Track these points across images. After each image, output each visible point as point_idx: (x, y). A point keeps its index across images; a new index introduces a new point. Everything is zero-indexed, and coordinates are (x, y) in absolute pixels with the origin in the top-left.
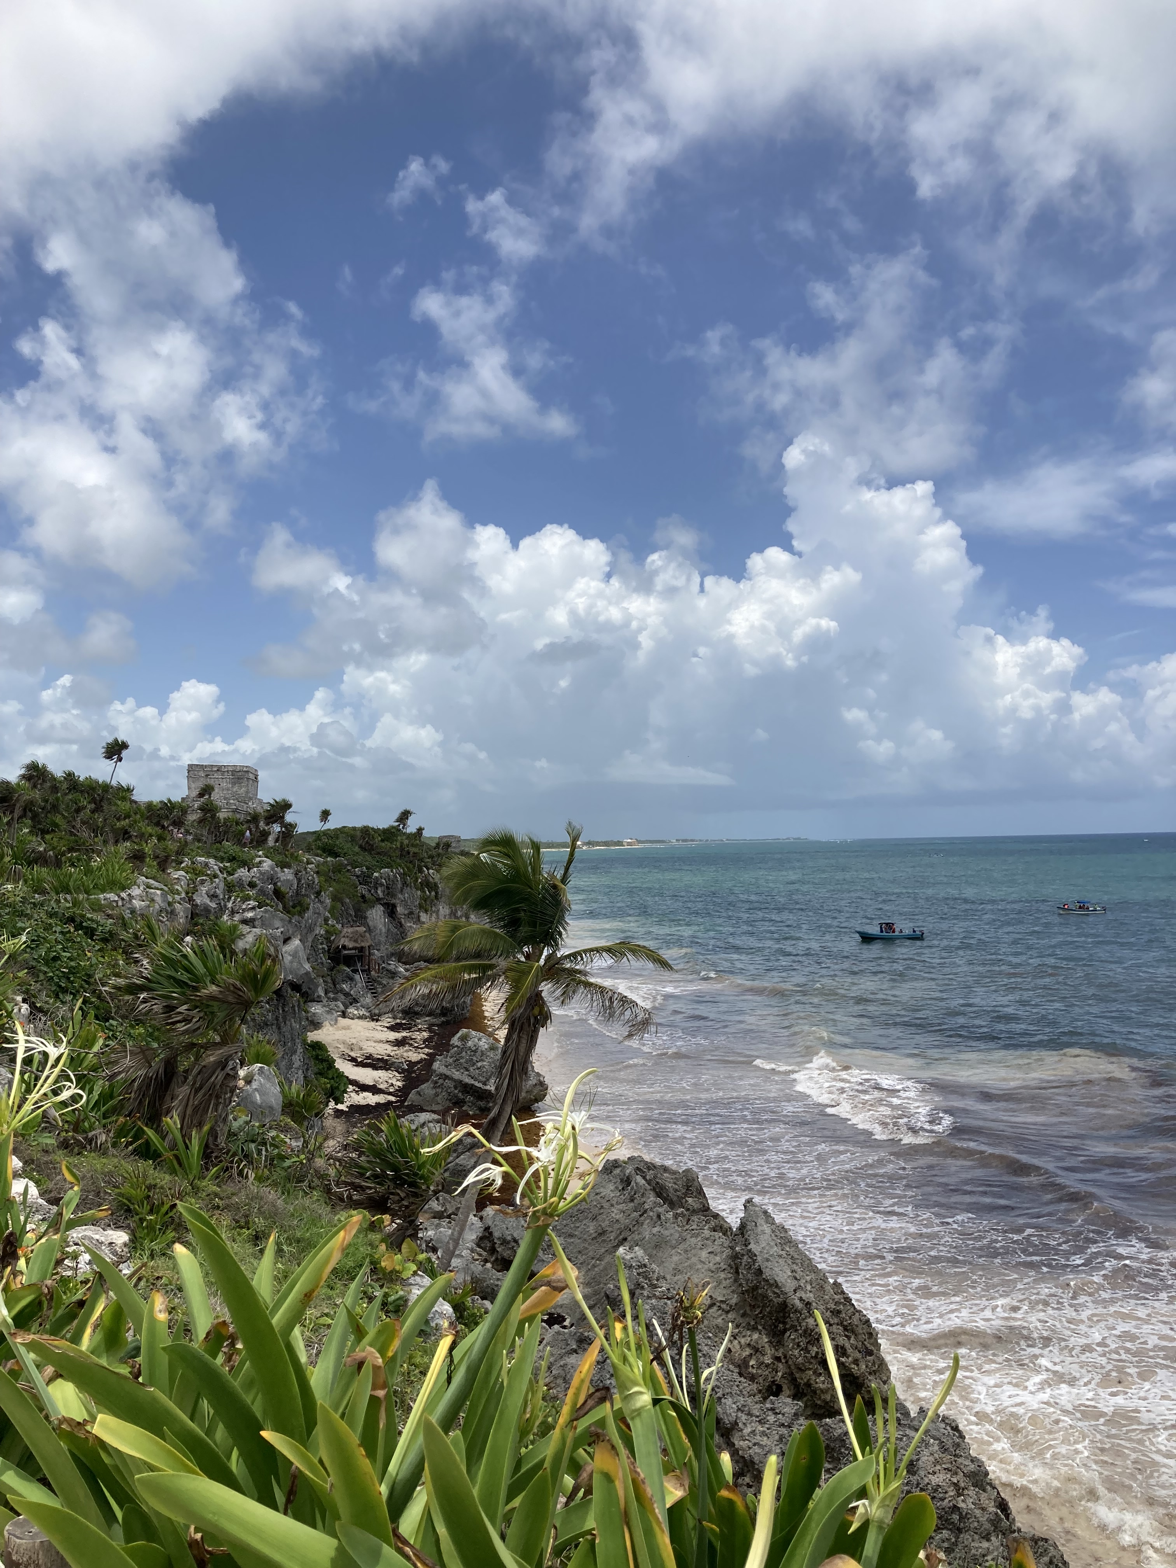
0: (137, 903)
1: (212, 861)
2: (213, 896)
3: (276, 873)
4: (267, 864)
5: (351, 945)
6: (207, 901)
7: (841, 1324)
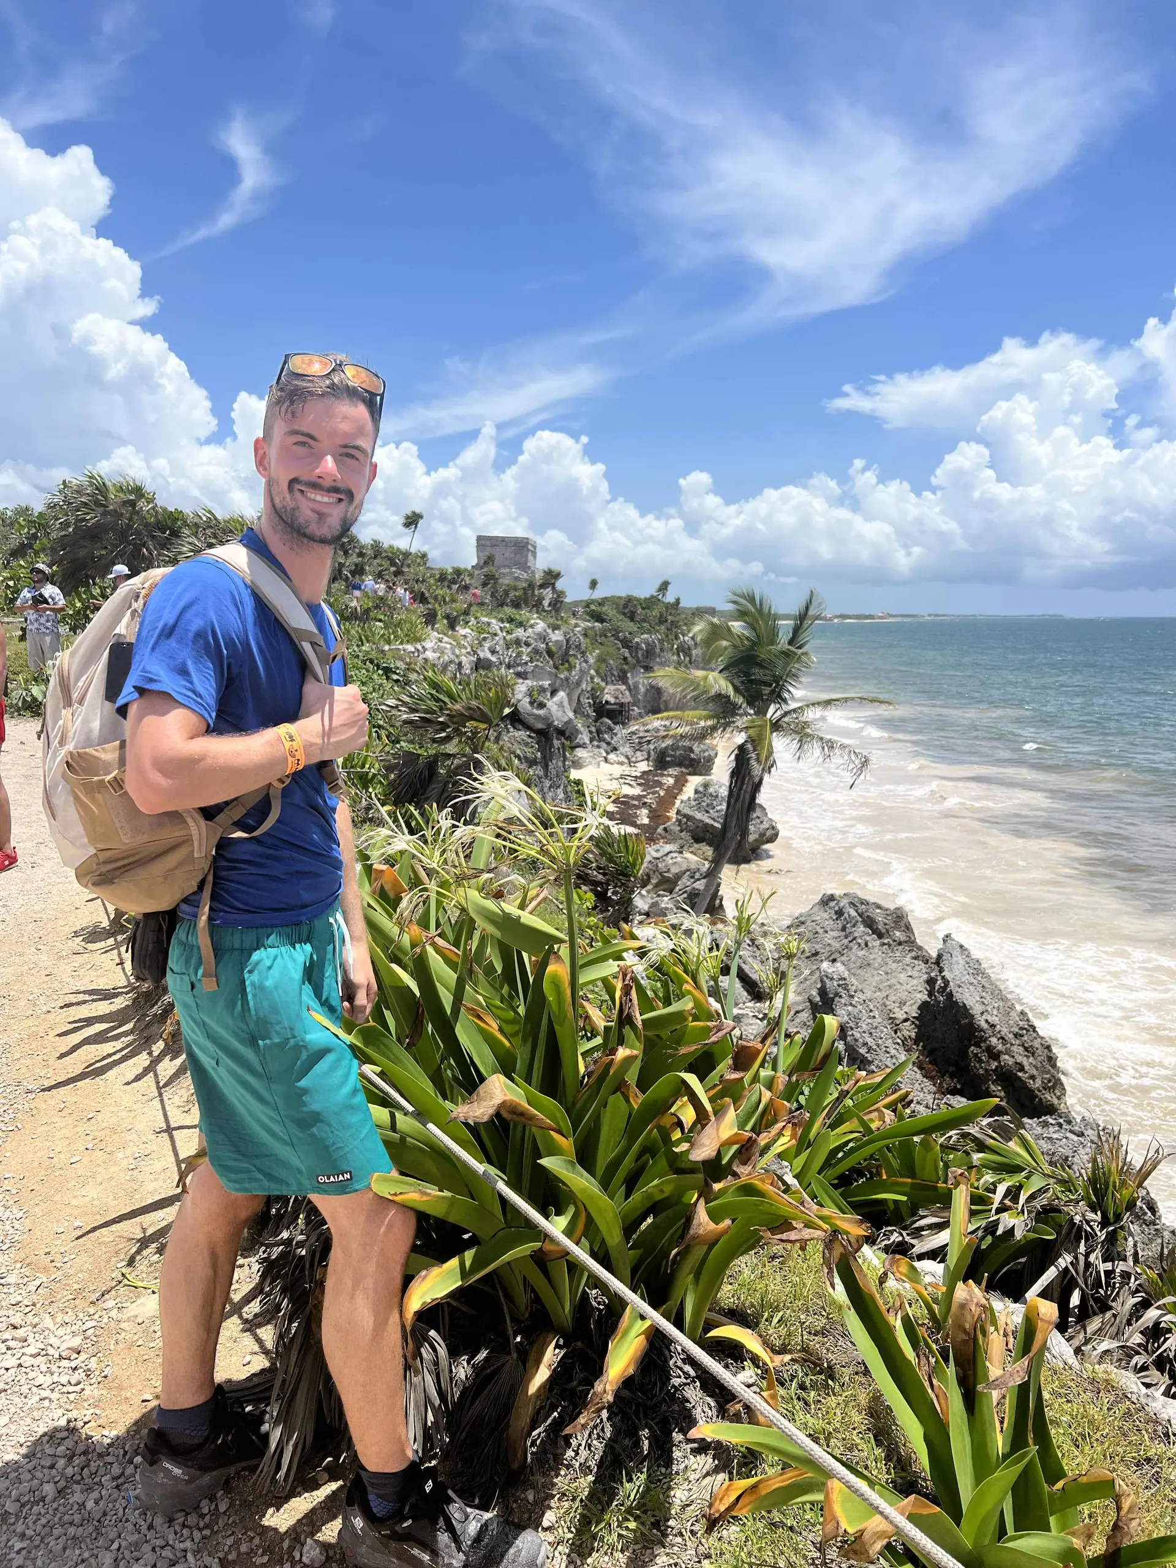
0: (430, 655)
1: (494, 621)
2: (493, 652)
3: (548, 634)
4: (541, 626)
5: (612, 700)
6: (489, 655)
7: (1023, 1045)
